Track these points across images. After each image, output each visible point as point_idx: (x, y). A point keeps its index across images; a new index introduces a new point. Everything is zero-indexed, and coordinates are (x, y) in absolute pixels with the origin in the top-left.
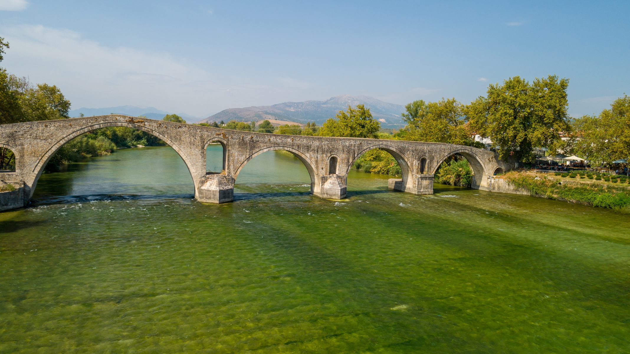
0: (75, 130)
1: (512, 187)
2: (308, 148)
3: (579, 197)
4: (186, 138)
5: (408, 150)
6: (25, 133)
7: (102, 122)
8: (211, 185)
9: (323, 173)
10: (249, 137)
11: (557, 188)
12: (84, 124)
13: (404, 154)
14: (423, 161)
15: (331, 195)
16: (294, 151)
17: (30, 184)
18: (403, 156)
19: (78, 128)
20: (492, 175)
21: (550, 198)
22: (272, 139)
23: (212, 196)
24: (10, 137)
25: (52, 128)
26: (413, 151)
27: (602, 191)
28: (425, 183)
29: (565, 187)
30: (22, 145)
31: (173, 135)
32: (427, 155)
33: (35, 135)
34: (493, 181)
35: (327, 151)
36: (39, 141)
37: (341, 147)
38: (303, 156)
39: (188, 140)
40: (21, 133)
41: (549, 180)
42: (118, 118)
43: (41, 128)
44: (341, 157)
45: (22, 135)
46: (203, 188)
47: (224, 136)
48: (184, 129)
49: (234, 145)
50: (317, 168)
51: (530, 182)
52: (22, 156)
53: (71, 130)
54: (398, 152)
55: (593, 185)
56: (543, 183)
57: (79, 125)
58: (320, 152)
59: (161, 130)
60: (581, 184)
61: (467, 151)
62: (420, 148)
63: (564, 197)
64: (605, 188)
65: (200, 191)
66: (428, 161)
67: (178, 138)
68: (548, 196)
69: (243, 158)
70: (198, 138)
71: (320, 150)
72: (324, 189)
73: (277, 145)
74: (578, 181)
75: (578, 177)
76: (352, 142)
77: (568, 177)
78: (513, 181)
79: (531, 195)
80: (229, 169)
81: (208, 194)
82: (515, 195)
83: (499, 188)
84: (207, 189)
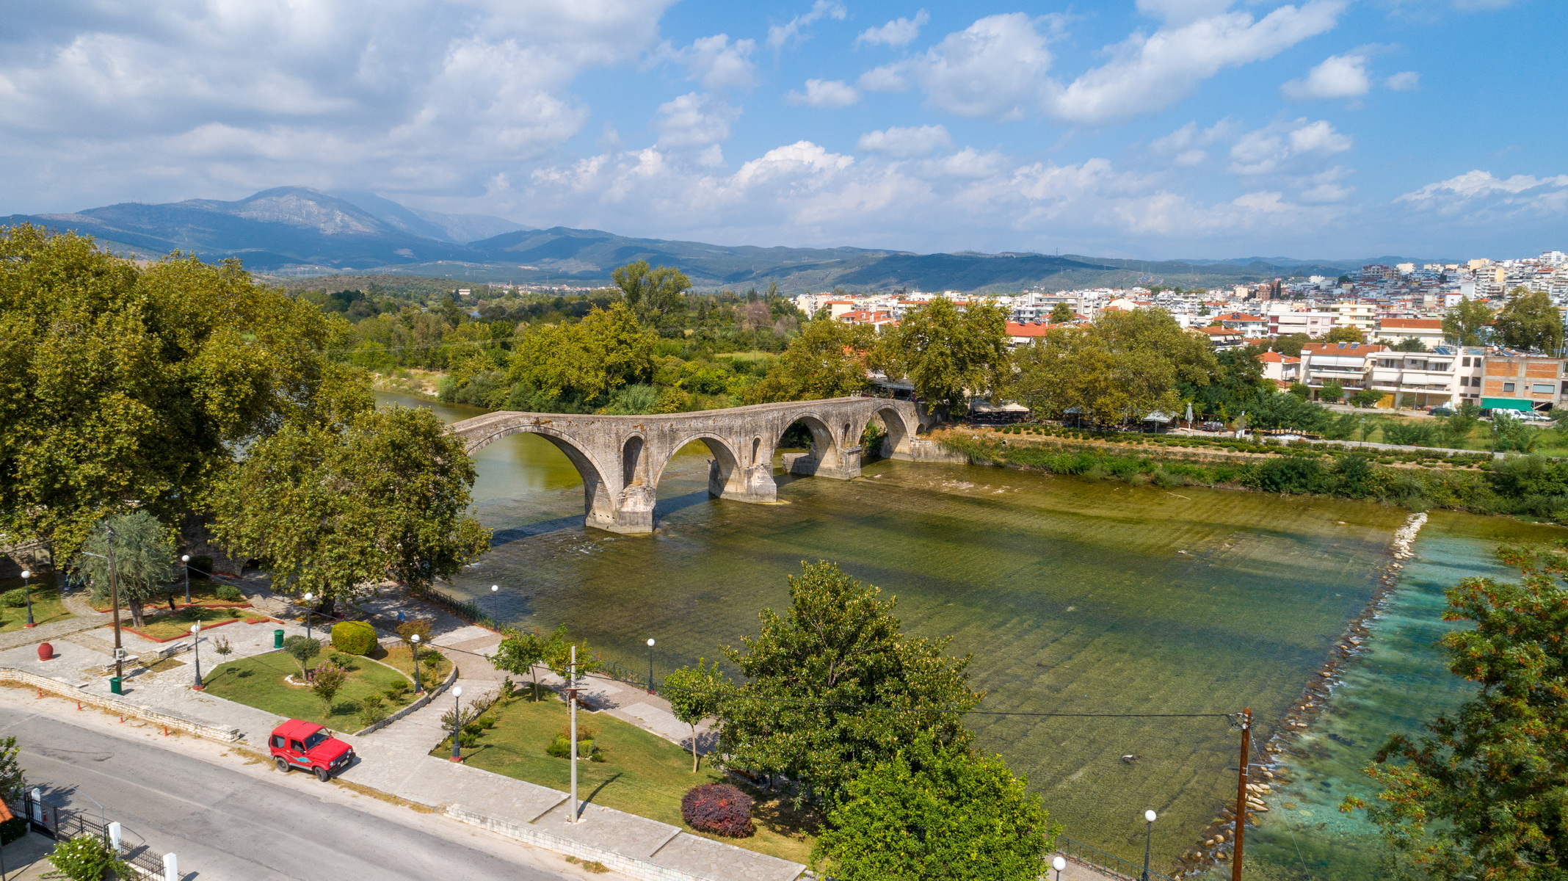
0: (471, 446)
1: (944, 452)
2: (730, 430)
3: (1032, 461)
4: (601, 438)
5: (832, 416)
7: (503, 429)
8: (635, 504)
9: (745, 461)
10: (669, 425)
11: (1002, 450)
13: (827, 422)
14: (847, 427)
15: (763, 496)
18: (826, 425)
19: (475, 442)
20: (914, 436)
21: (998, 466)
22: (693, 424)
23: (641, 520)
27: (1058, 451)
28: (852, 459)
31: (585, 436)
34: (917, 445)
37: (764, 423)
38: (725, 443)
39: (603, 443)
41: (990, 439)
42: (521, 420)
44: (764, 437)
46: (624, 509)
47: (642, 426)
48: (597, 425)
49: (652, 439)
50: (740, 458)
51: (968, 442)
54: (822, 420)
55: (1046, 444)
56: (983, 444)
57: (475, 438)
58: (743, 434)
59: (572, 430)
60: (1031, 443)
61: (889, 406)
62: (843, 409)
63: (1014, 461)
64: (1060, 446)
65: (619, 515)
66: (851, 427)
67: (590, 440)
68: (995, 462)
69: (662, 458)
70: (613, 436)
71: (743, 431)
72: (749, 487)
73: (698, 430)
74: (1026, 438)
75: (1024, 432)
76: (776, 414)
77: (1011, 433)
78: (943, 443)
79: (971, 463)
80: (648, 476)
81: (633, 519)
82: (949, 464)
83: (926, 454)
84: (630, 510)
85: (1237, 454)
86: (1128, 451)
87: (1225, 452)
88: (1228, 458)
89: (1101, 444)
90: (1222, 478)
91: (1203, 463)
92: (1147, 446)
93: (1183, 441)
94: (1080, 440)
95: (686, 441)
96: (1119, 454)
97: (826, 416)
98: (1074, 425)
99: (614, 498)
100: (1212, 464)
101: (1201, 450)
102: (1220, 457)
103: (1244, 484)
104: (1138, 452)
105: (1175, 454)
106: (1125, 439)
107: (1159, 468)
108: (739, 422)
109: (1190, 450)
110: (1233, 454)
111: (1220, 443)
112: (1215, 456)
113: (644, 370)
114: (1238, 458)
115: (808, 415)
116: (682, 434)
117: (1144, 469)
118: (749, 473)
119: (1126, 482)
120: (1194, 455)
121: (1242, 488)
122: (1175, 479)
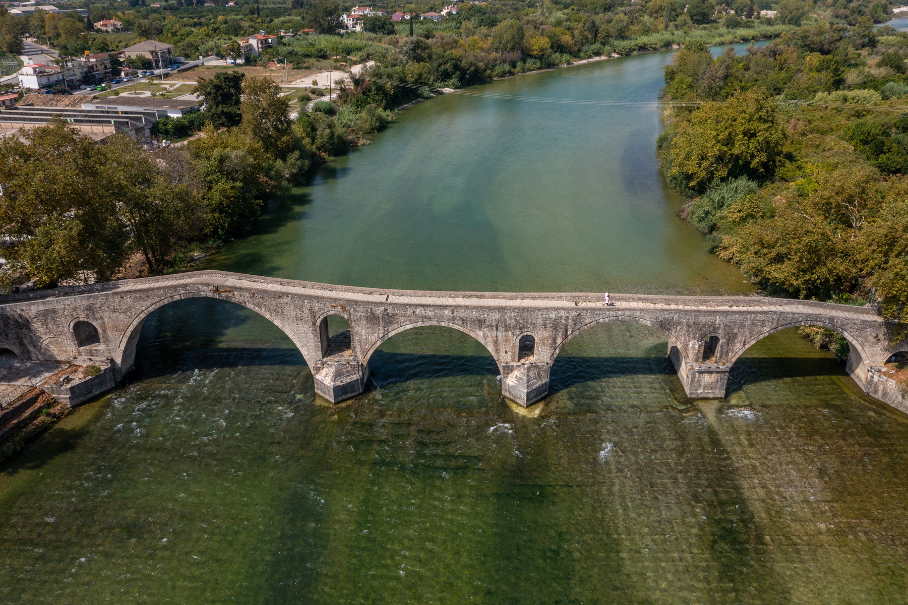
0: (153, 301)
2: (480, 323)
4: (290, 311)
7: (182, 292)
8: (326, 375)
9: (507, 358)
13: (668, 330)
14: (711, 341)
16: (457, 328)
17: (119, 360)
19: (157, 299)
20: (881, 365)
23: (327, 391)
24: (88, 310)
25: (129, 300)
26: (689, 326)
28: (709, 379)
30: (102, 318)
31: (272, 307)
32: (721, 331)
34: (876, 378)
35: (515, 328)
37: (540, 321)
38: (472, 334)
39: (293, 314)
40: (98, 305)
42: (200, 287)
43: (116, 300)
44: (540, 335)
45: (100, 307)
46: (319, 377)
47: (343, 308)
48: (285, 300)
49: (359, 319)
50: (497, 351)
52: (105, 331)
53: (149, 302)
54: (657, 327)
58: (501, 329)
59: (256, 301)
62: (704, 319)
66: (722, 342)
67: (278, 311)
69: (374, 337)
70: (307, 312)
71: (502, 326)
76: (563, 313)
80: (354, 351)
95: (409, 327)
99: (311, 365)
108: (495, 316)
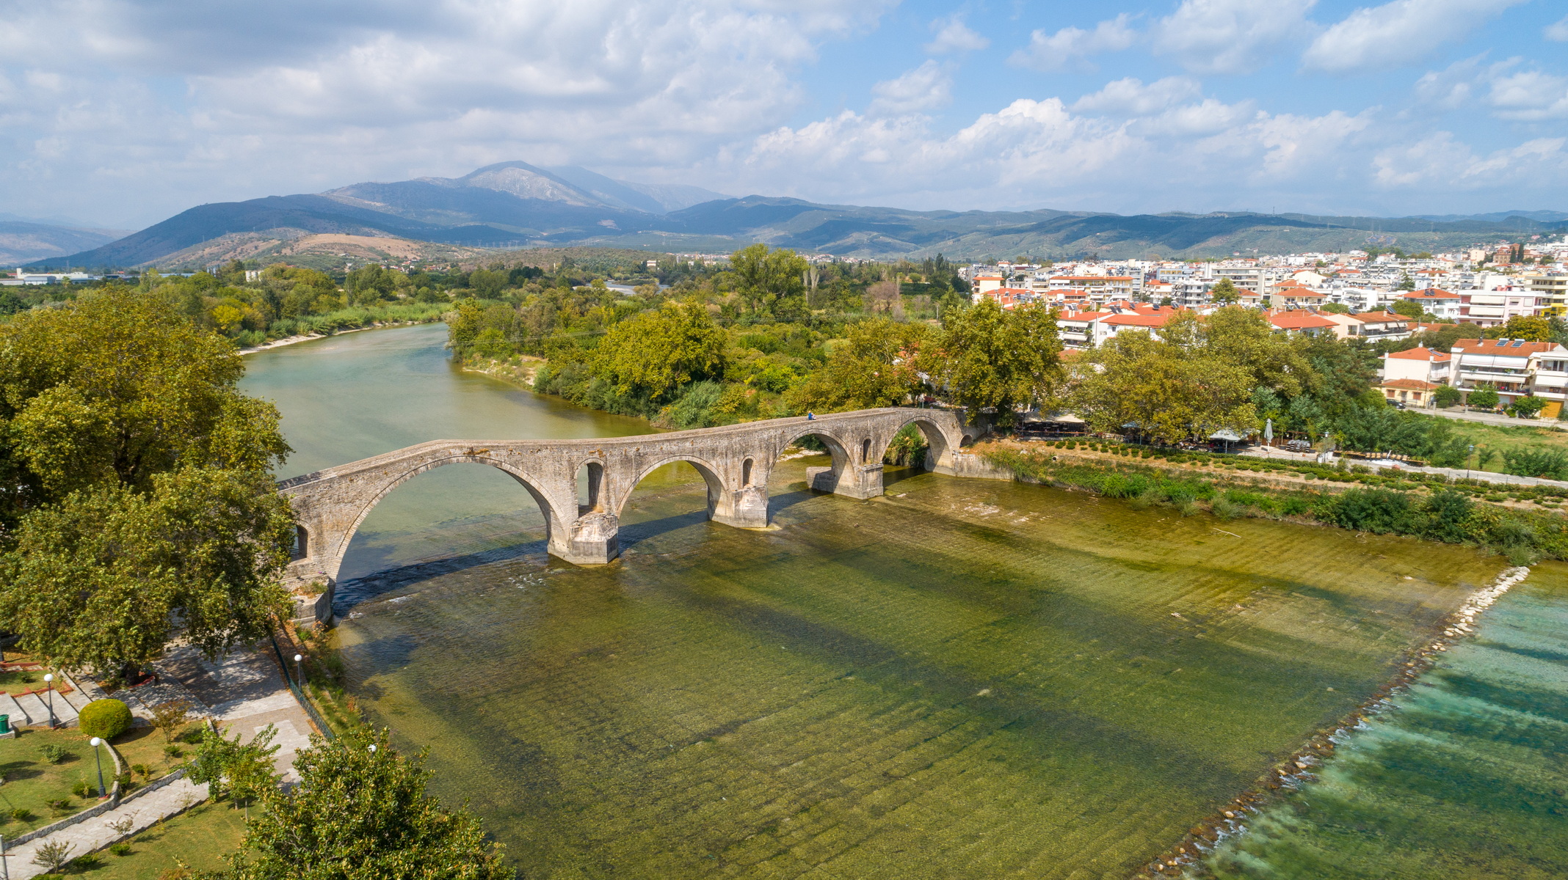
0: (393, 479)
1: (988, 467)
2: (714, 452)
3: (1082, 480)
4: (549, 467)
5: (847, 431)
6: (322, 496)
9: (734, 486)
10: (634, 448)
11: (1052, 466)
12: (405, 468)
13: (841, 438)
14: (866, 444)
15: (751, 521)
16: (695, 460)
17: (335, 575)
18: (839, 441)
20: (957, 448)
21: (1045, 485)
22: (664, 447)
25: (360, 482)
26: (853, 432)
27: (1111, 470)
28: (872, 477)
29: (1063, 465)
30: (319, 516)
32: (871, 434)
33: (336, 497)
34: (960, 458)
35: (739, 453)
36: (342, 505)
37: (757, 442)
38: (707, 466)
39: (551, 468)
40: (317, 497)
41: (1040, 454)
43: (344, 486)
44: (757, 457)
45: (319, 500)
47: (601, 453)
49: (614, 465)
50: (727, 480)
51: (1014, 458)
52: (320, 534)
54: (833, 436)
55: (1099, 462)
56: (1032, 459)
57: (397, 470)
58: (730, 456)
59: (514, 459)
60: (1083, 460)
61: (923, 419)
62: (861, 424)
63: (1062, 480)
64: (1114, 465)
65: (573, 545)
66: (873, 443)
67: (536, 469)
68: (1041, 480)
69: (627, 484)
70: (565, 463)
71: (730, 452)
72: (737, 511)
73: (672, 454)
74: (1080, 454)
75: (1078, 447)
76: (772, 433)
77: (1064, 448)
78: (990, 458)
79: (1017, 480)
80: (609, 503)
81: (587, 549)
82: (994, 480)
83: (969, 468)
84: (583, 540)
85: (1317, 482)
86: (1190, 473)
87: (1301, 479)
88: (1304, 486)
89: (1160, 464)
90: (1294, 510)
91: (1274, 491)
92: (1214, 469)
93: (1256, 464)
94: (1139, 459)
95: (657, 466)
96: (1179, 478)
97: (839, 432)
98: (1136, 440)
99: (568, 528)
100: (1284, 492)
101: (1273, 476)
102: (1294, 484)
103: (1317, 518)
104: (1201, 475)
105: (1242, 479)
106: (1190, 459)
107: (1220, 497)
108: (725, 443)
109: (1261, 475)
110: (1310, 482)
111: (1299, 467)
112: (1288, 484)
113: (714, 367)
114: (1315, 487)
115: (814, 432)
116: (651, 458)
117: (1204, 496)
118: (738, 497)
119: (1179, 510)
120: (1265, 481)
121: (1314, 523)
122: (1235, 508)
